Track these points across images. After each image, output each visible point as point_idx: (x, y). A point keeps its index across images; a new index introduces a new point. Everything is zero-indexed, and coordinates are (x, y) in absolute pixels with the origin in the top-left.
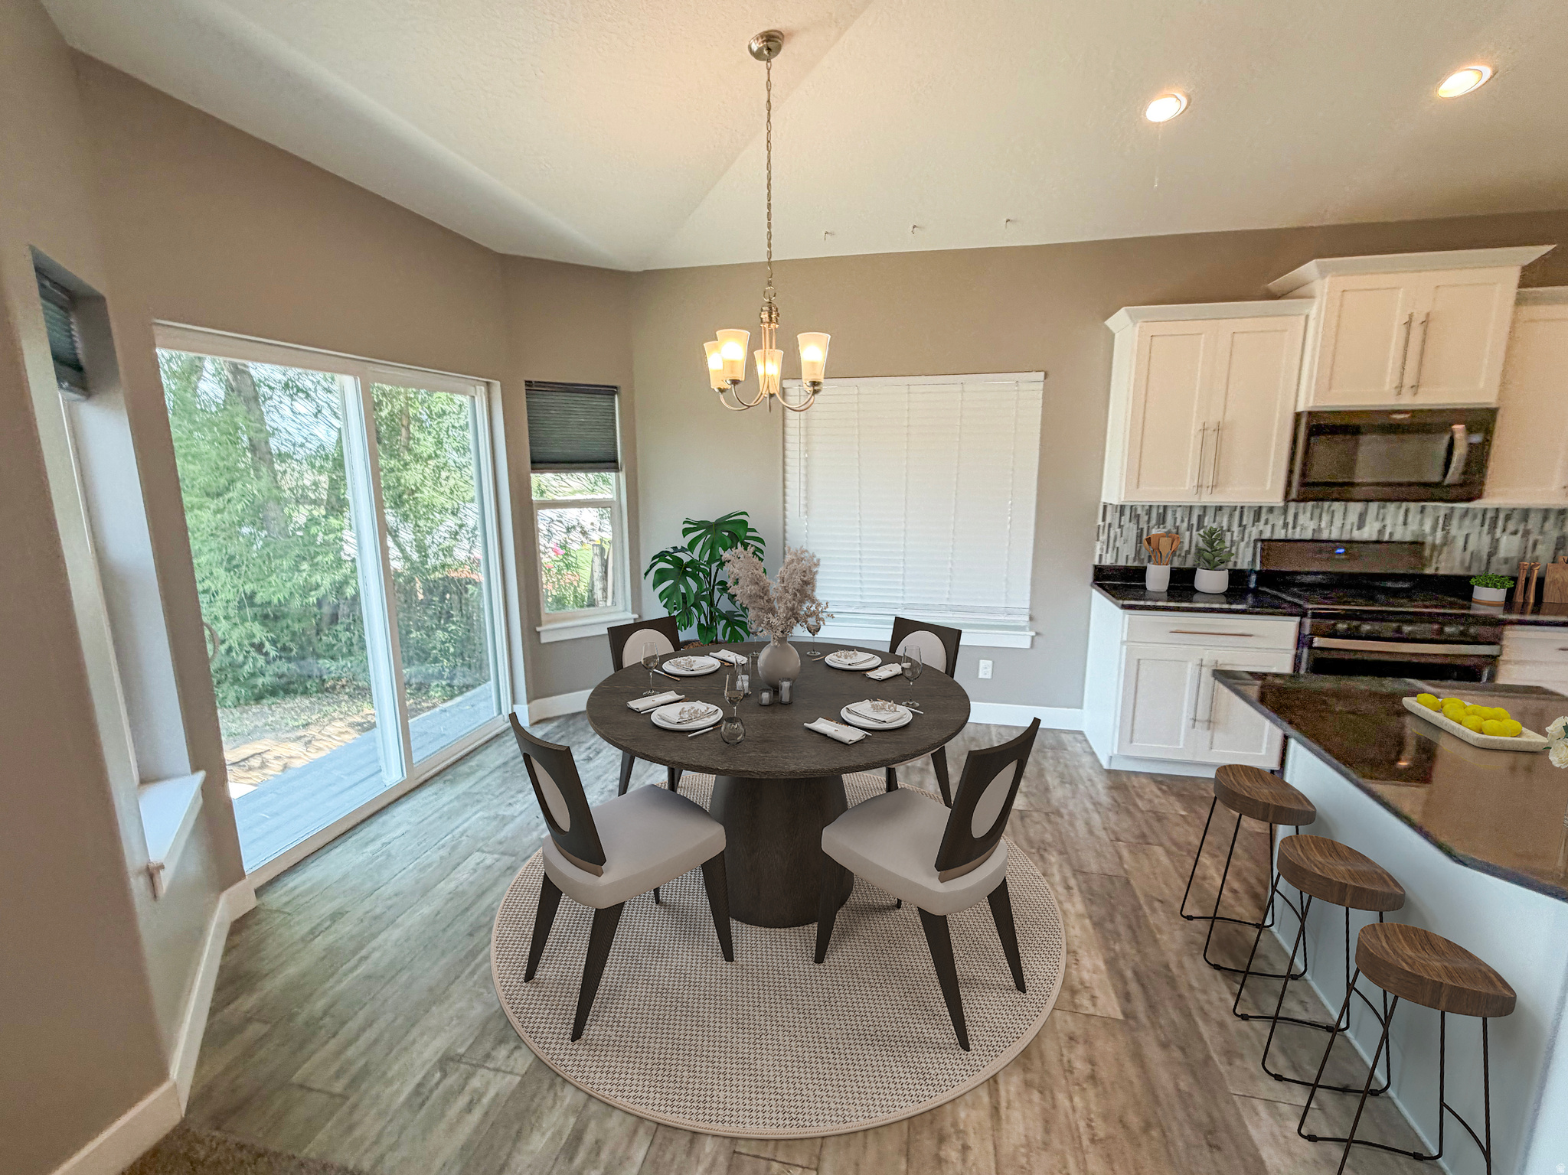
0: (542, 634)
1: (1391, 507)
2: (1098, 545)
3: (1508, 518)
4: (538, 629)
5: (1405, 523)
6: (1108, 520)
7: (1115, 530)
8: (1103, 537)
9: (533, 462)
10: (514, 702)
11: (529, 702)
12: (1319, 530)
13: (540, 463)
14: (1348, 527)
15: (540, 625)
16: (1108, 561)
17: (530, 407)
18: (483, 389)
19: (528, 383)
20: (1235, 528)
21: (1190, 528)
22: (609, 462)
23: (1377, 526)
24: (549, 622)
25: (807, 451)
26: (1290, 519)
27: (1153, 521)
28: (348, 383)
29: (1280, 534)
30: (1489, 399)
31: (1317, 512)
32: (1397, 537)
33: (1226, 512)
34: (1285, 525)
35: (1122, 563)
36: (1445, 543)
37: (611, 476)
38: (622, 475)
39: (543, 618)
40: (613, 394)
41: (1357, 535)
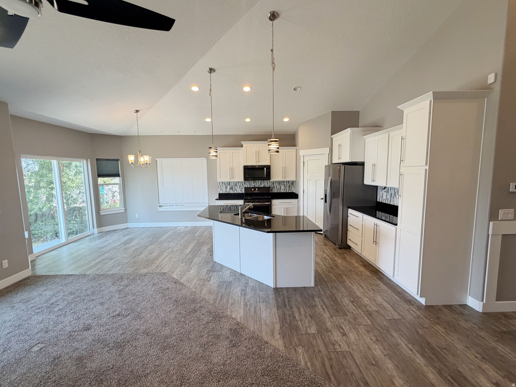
0: (100, 213)
1: (265, 181)
2: (219, 189)
3: (282, 182)
4: (100, 212)
5: (267, 184)
6: (220, 185)
7: (222, 186)
8: (220, 188)
9: (98, 175)
10: (93, 228)
11: (97, 228)
12: (255, 186)
13: (100, 176)
14: (259, 185)
15: (100, 211)
16: (221, 192)
17: (97, 163)
18: (86, 160)
19: (96, 159)
20: (242, 186)
21: (234, 186)
22: (118, 175)
23: (263, 184)
24: (102, 211)
25: (162, 171)
26: (250, 184)
27: (228, 185)
28: (55, 161)
29: (249, 186)
30: (268, 164)
31: (254, 182)
32: (267, 186)
33: (240, 183)
34: (249, 185)
35: (224, 193)
36: (274, 187)
37: (118, 178)
38: (121, 178)
39: (101, 210)
40: (118, 161)
41: (260, 186)
